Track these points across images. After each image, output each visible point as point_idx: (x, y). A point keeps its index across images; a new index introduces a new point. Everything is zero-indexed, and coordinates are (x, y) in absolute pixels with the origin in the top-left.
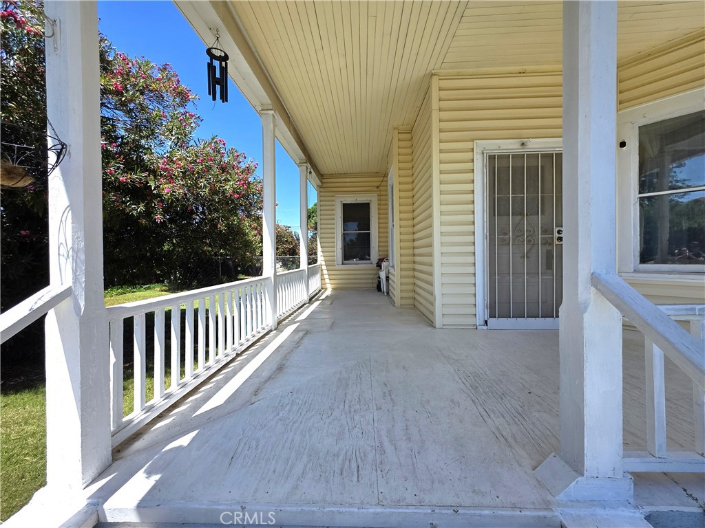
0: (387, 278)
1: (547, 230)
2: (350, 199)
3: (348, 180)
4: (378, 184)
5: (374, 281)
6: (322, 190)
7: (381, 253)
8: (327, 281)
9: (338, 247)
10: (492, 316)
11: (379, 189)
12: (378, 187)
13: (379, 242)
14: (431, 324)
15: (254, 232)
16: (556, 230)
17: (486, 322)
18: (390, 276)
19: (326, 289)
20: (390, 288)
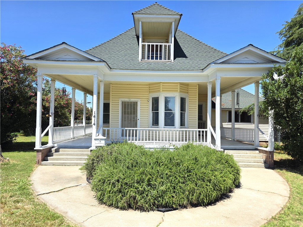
1: (134, 118)
15: (68, 113)
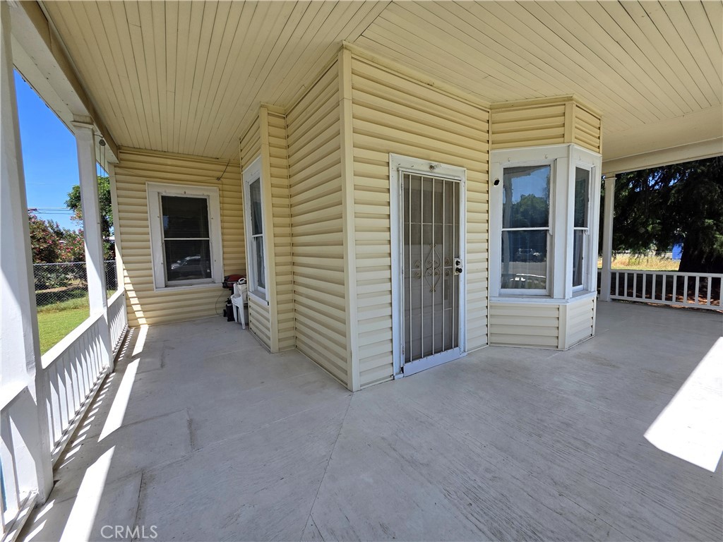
0: (246, 306)
1: (449, 262)
2: (174, 191)
3: (169, 161)
4: (219, 174)
5: (218, 305)
6: (118, 170)
7: (227, 268)
8: (139, 314)
9: (157, 261)
10: (407, 361)
11: (220, 182)
12: (219, 179)
13: (224, 253)
14: (345, 386)
16: (455, 260)
17: (402, 369)
18: (250, 303)
19: (138, 327)
20: (250, 318)
